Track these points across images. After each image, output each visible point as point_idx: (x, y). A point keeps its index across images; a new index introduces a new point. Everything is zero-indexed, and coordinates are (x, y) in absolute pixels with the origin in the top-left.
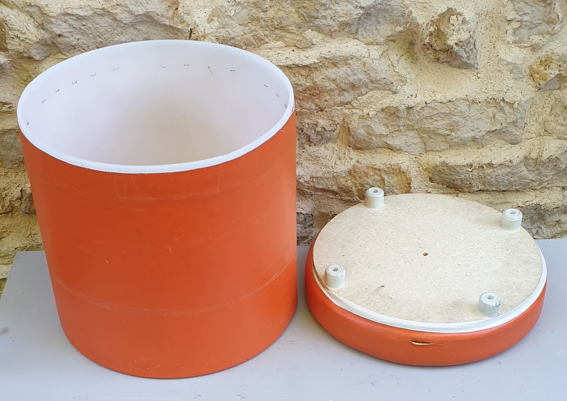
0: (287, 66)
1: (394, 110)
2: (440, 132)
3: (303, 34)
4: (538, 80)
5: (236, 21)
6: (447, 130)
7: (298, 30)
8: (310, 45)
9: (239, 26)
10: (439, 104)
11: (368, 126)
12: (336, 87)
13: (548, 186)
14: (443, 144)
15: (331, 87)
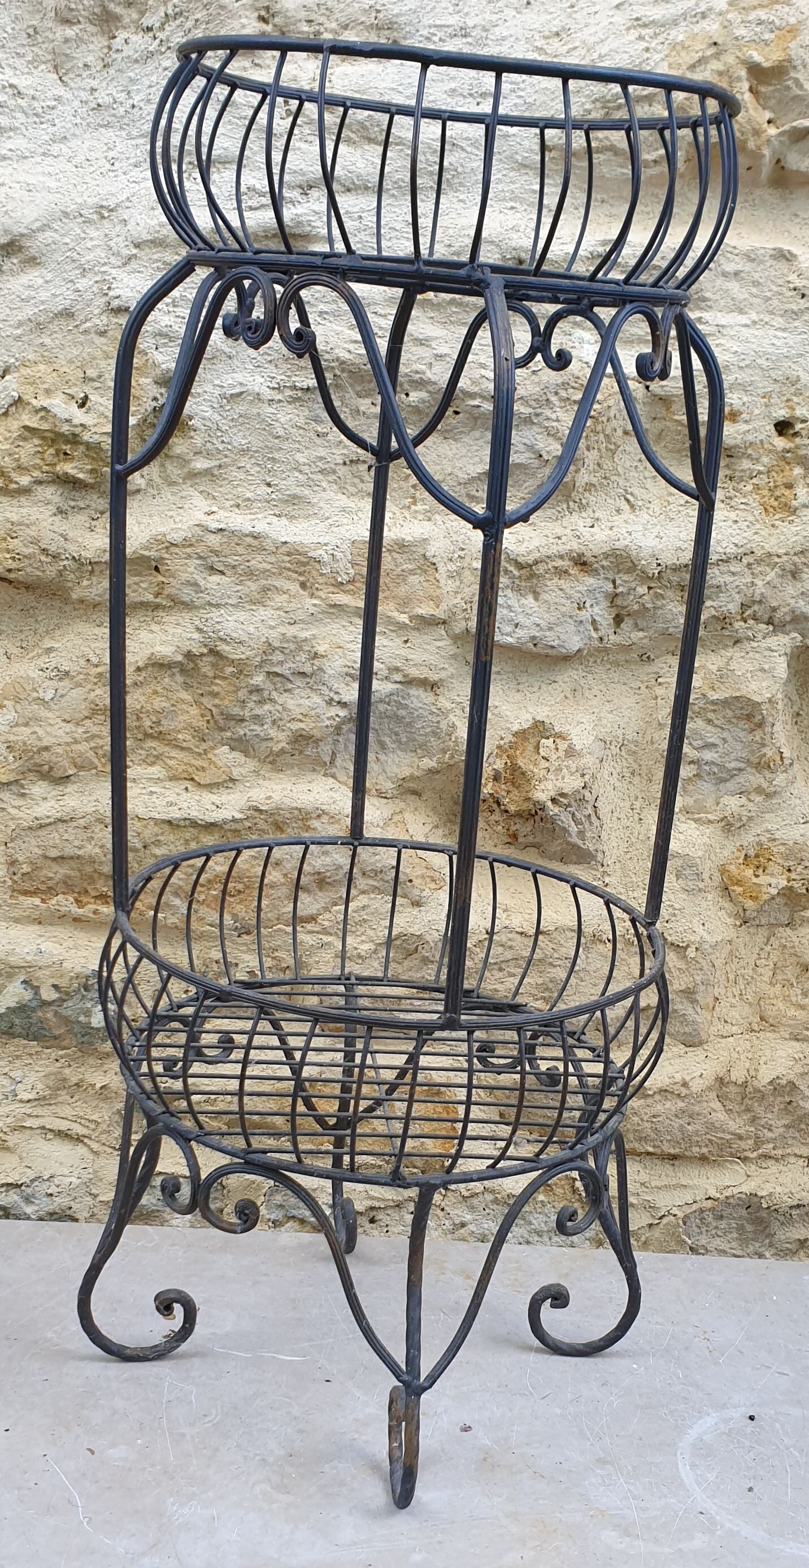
0: (169, 822)
1: (414, 943)
3: (210, 756)
4: (741, 899)
5: (58, 713)
6: (537, 1000)
7: (197, 743)
8: (225, 781)
9: (65, 724)
10: (518, 936)
13: (774, 1152)
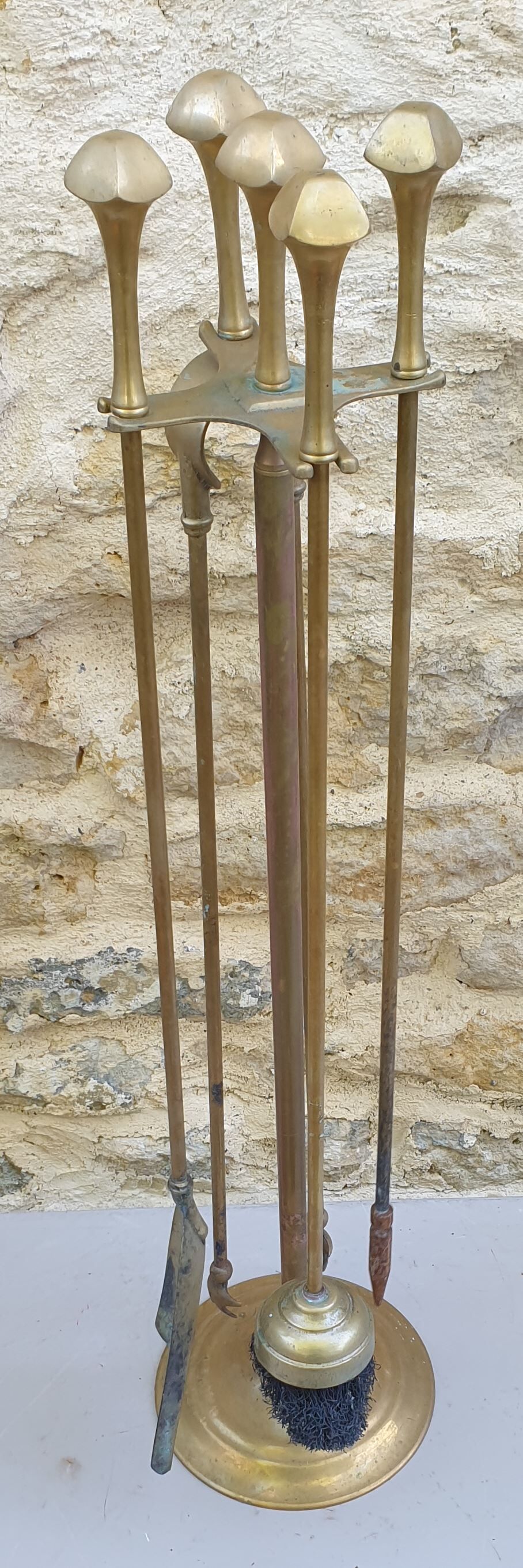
3: (357, 756)
7: (344, 747)
8: (374, 780)
11: (507, 945)
12: (433, 869)
15: (421, 868)
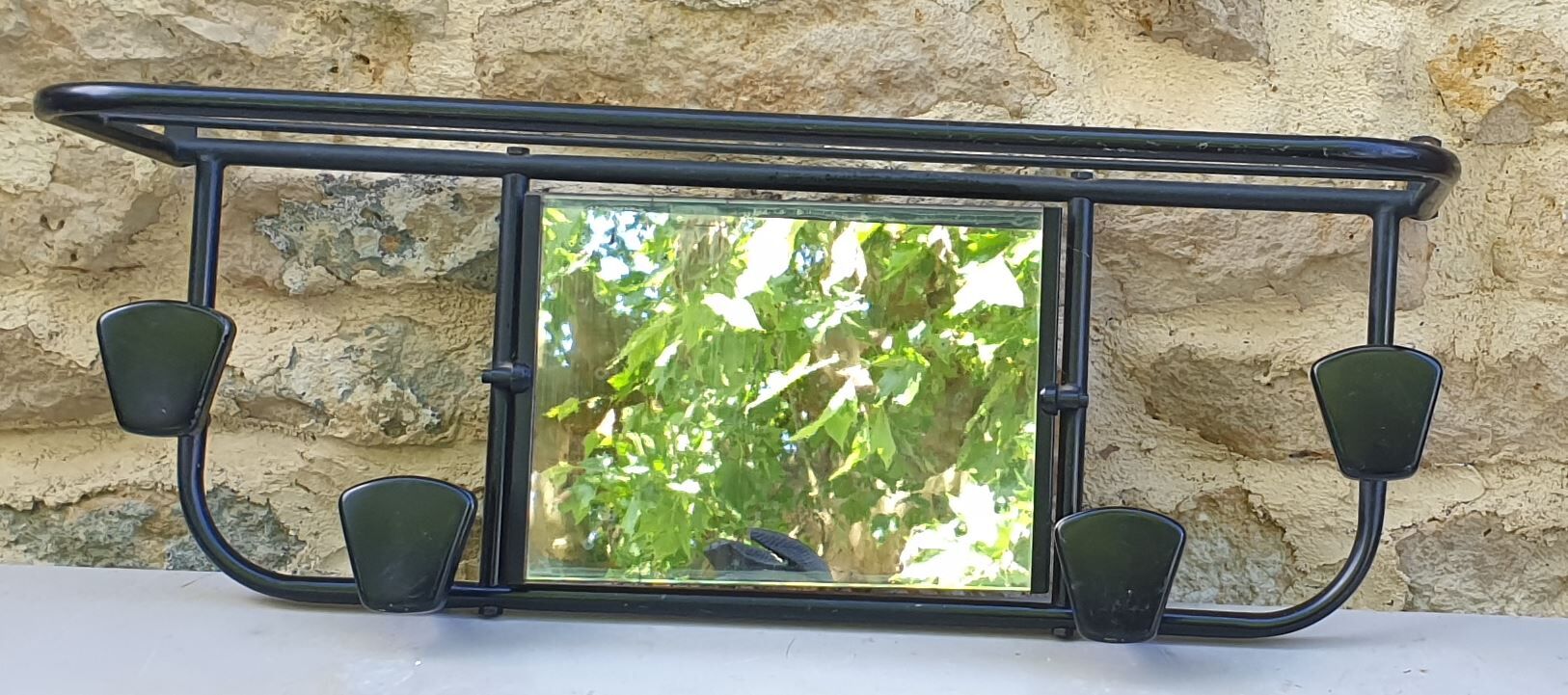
2: (1163, 249)
4: (1457, 107)
6: (1185, 245)
13: (1519, 457)
14: (1180, 290)
15: (819, 78)
